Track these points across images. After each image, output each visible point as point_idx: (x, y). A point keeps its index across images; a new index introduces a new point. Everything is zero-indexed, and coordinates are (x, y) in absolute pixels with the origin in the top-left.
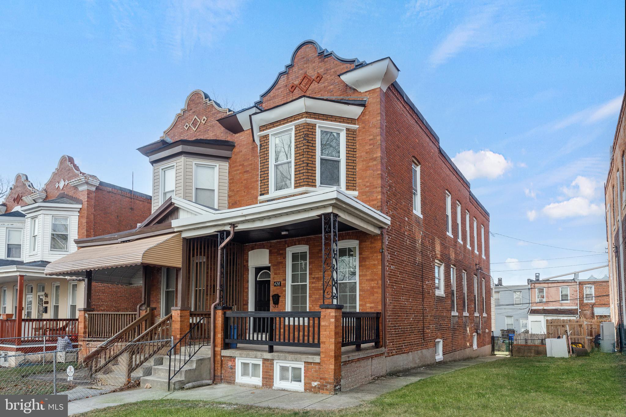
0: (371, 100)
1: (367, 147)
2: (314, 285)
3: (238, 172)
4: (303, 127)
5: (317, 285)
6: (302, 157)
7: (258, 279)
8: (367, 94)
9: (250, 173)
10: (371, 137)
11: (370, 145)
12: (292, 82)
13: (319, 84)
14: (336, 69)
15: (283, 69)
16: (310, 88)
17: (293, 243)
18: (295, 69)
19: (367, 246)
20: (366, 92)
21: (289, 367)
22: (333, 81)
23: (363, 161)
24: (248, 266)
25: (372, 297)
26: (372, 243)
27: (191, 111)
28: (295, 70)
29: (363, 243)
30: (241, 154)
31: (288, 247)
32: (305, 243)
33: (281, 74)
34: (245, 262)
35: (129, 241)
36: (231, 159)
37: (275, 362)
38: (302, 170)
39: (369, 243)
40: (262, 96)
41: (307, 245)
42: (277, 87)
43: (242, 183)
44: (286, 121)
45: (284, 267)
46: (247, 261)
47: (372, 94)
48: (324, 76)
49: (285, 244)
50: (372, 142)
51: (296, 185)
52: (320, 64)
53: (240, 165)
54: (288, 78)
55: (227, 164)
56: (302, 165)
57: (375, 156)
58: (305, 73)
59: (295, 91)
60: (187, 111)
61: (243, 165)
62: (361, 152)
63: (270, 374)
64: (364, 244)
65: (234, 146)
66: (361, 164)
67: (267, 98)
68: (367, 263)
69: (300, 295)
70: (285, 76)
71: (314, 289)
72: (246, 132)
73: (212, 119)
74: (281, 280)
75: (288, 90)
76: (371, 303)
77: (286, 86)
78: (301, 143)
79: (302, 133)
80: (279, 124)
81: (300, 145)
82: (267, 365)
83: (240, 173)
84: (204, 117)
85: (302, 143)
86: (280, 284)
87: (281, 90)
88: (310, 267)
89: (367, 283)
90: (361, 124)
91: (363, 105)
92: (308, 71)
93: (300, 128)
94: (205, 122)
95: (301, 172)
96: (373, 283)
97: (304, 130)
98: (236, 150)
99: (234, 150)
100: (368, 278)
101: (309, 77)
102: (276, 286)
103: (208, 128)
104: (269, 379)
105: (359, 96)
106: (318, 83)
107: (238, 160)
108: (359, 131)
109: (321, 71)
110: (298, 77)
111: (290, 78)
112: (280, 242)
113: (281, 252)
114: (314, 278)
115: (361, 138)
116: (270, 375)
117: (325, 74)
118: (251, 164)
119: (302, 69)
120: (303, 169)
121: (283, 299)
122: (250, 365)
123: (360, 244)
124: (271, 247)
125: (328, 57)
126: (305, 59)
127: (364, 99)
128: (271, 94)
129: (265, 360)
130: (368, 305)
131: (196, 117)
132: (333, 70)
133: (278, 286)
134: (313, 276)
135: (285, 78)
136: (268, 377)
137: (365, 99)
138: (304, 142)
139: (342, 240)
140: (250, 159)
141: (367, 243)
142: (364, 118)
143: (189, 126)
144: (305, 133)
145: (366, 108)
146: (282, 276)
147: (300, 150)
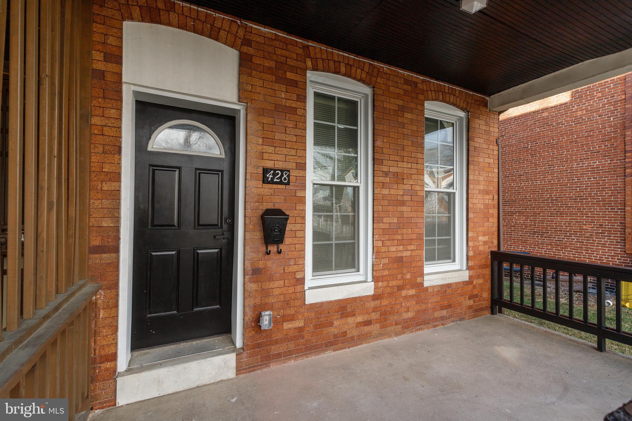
5: (393, 192)
19: (480, 127)
24: (119, 83)
25: (486, 224)
26: (486, 123)
29: (475, 120)
31: (314, 68)
32: (363, 75)
39: (482, 122)
41: (366, 83)
46: (116, 59)
49: (305, 56)
64: (474, 123)
68: (481, 159)
71: (386, 202)
74: (290, 165)
76: (484, 235)
86: (287, 175)
89: (480, 197)
96: (487, 197)
100: (481, 187)
102: (271, 182)
112: (286, 42)
113: (289, 75)
114: (386, 174)
121: (298, 227)
123: (467, 118)
124: (247, 42)
130: (481, 238)
133: (281, 183)
146: (293, 152)
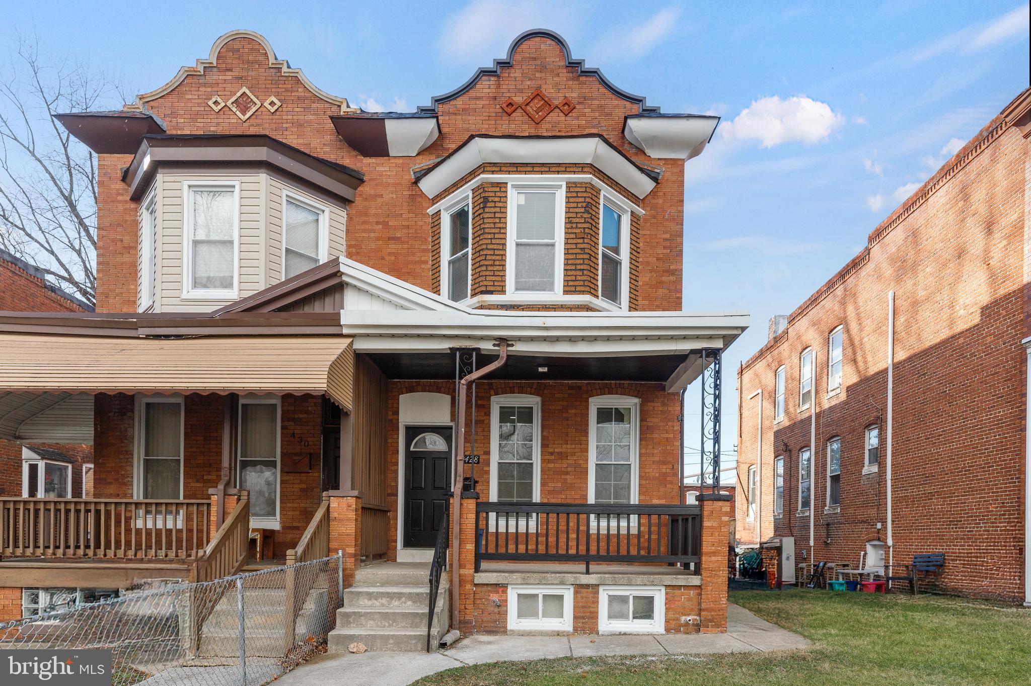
0: (667, 175)
1: (660, 251)
2: (551, 465)
3: (372, 235)
4: (583, 190)
5: (557, 465)
6: (581, 241)
7: (412, 449)
8: (662, 163)
9: (404, 243)
10: (667, 236)
11: (665, 248)
12: (508, 95)
13: (567, 118)
14: (603, 102)
15: (489, 65)
16: (548, 119)
17: (508, 389)
18: (516, 73)
19: (656, 409)
20: (659, 159)
21: (629, 596)
22: (596, 121)
23: (651, 271)
24: (398, 423)
25: (662, 489)
26: (664, 404)
27: (230, 73)
28: (516, 75)
29: (649, 404)
30: (379, 200)
31: (496, 394)
32: (533, 391)
33: (484, 73)
34: (390, 413)
35: (179, 337)
36: (354, 204)
37: (601, 589)
38: (580, 264)
39: (659, 404)
40: (436, 101)
41: (538, 395)
42: (472, 93)
43: (383, 258)
44: (547, 169)
45: (486, 429)
46: (397, 413)
47: (670, 166)
48: (577, 106)
49: (490, 389)
50: (668, 244)
51: (567, 289)
52: (571, 83)
53: (378, 223)
54: (499, 86)
55: (344, 214)
56: (581, 256)
57: (672, 267)
58: (539, 88)
59: (514, 114)
60: (215, 69)
61: (385, 224)
62: (648, 255)
63: (592, 610)
64: (650, 406)
65: (362, 181)
66: (648, 275)
67: (447, 107)
68: (656, 436)
69: (515, 481)
70: (492, 79)
71: (551, 473)
72: (392, 161)
73: (297, 109)
74: (480, 453)
75: (498, 106)
76: (660, 498)
77: (495, 98)
78: (579, 215)
79: (582, 200)
80: (529, 169)
81: (577, 220)
82: (584, 595)
83: (378, 239)
84: (273, 99)
85: (582, 217)
86: (479, 459)
87: (482, 102)
88: (544, 434)
89: (655, 467)
90: (649, 209)
91: (655, 179)
92: (544, 87)
93: (577, 190)
94: (276, 110)
95: (579, 267)
96: (665, 467)
97: (585, 195)
98: (364, 189)
99: (360, 189)
100: (657, 459)
101: (546, 99)
102: (468, 463)
103: (284, 125)
104: (588, 618)
105: (647, 162)
106: (566, 115)
107: (372, 211)
108: (646, 220)
109: (573, 95)
110: (521, 91)
111: (504, 87)
114: (553, 454)
115: (648, 233)
116: (590, 612)
117: (579, 103)
118: (408, 227)
119: (530, 79)
120: (583, 264)
121: (484, 487)
122: (540, 598)
123: (642, 405)
125: (586, 76)
126: (538, 62)
127: (656, 170)
128: (459, 102)
129: (579, 588)
131: (244, 89)
132: (596, 102)
133: (473, 463)
134: (551, 450)
135: (492, 83)
136: (588, 614)
137: (658, 171)
138: (586, 215)
139: (609, 393)
140: (404, 216)
141: (655, 404)
142: (654, 201)
143: (223, 104)
144: (587, 200)
145: (659, 186)
146: (482, 445)
147: (577, 228)
